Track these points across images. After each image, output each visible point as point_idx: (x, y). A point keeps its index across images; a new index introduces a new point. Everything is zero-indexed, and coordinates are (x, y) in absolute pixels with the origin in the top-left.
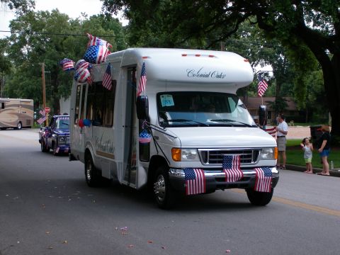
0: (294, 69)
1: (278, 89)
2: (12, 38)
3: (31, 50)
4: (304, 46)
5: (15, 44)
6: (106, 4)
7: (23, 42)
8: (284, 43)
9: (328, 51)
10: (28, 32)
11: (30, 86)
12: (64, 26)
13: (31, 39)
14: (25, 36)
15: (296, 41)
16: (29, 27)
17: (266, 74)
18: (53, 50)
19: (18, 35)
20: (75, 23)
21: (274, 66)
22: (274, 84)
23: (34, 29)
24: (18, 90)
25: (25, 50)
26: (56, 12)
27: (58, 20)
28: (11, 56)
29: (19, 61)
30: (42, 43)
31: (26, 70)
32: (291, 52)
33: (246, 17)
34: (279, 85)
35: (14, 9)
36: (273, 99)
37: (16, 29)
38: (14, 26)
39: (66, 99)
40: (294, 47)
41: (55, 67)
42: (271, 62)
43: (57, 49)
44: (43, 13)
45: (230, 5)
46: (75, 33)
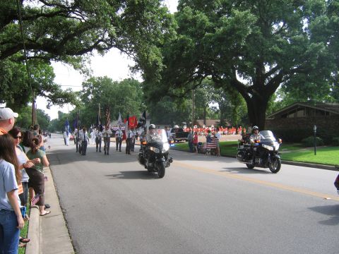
0: (230, 104)
1: (222, 116)
2: (83, 91)
3: (93, 97)
4: (236, 92)
6: (130, 69)
7: (89, 93)
8: (225, 90)
9: (250, 95)
11: (93, 116)
12: (110, 85)
13: (93, 91)
15: (232, 89)
16: (92, 85)
17: (215, 108)
18: (104, 97)
20: (116, 83)
21: (219, 104)
22: (219, 113)
23: (94, 86)
25: (90, 97)
26: (106, 77)
27: (106, 81)
28: (83, 101)
29: (87, 103)
30: (99, 93)
32: (229, 95)
33: (205, 76)
34: (222, 113)
35: (82, 74)
36: (219, 121)
38: (84, 85)
40: (231, 92)
41: (105, 105)
42: (218, 102)
43: (106, 96)
44: (99, 78)
45: (197, 70)
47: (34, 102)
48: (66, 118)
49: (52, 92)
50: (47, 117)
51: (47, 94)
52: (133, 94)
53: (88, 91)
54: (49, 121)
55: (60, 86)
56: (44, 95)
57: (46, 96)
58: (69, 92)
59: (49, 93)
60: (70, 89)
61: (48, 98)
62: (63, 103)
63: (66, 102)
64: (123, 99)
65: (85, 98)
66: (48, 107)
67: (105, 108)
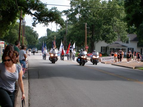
2: (71, 10)
3: (80, 16)
5: (73, 13)
7: (76, 12)
10: (79, 7)
11: (79, 35)
12: (98, 4)
13: (81, 10)
14: (77, 9)
16: (80, 5)
19: (74, 8)
20: (104, 3)
23: (82, 5)
24: (73, 37)
25: (78, 16)
29: (75, 22)
30: (86, 12)
31: (78, 27)
37: (73, 5)
38: (72, 3)
39: (97, 42)
41: (92, 25)
43: (94, 16)
46: (104, 7)
47: (21, 19)
48: (53, 36)
49: (38, 10)
50: (35, 35)
51: (33, 12)
52: (121, 15)
53: (76, 10)
54: (37, 38)
55: (46, 5)
56: (31, 13)
57: (32, 14)
58: (54, 11)
59: (36, 11)
60: (55, 8)
61: (34, 16)
62: (48, 21)
63: (51, 21)
64: (110, 20)
65: (72, 17)
66: (34, 25)
67: (92, 28)
